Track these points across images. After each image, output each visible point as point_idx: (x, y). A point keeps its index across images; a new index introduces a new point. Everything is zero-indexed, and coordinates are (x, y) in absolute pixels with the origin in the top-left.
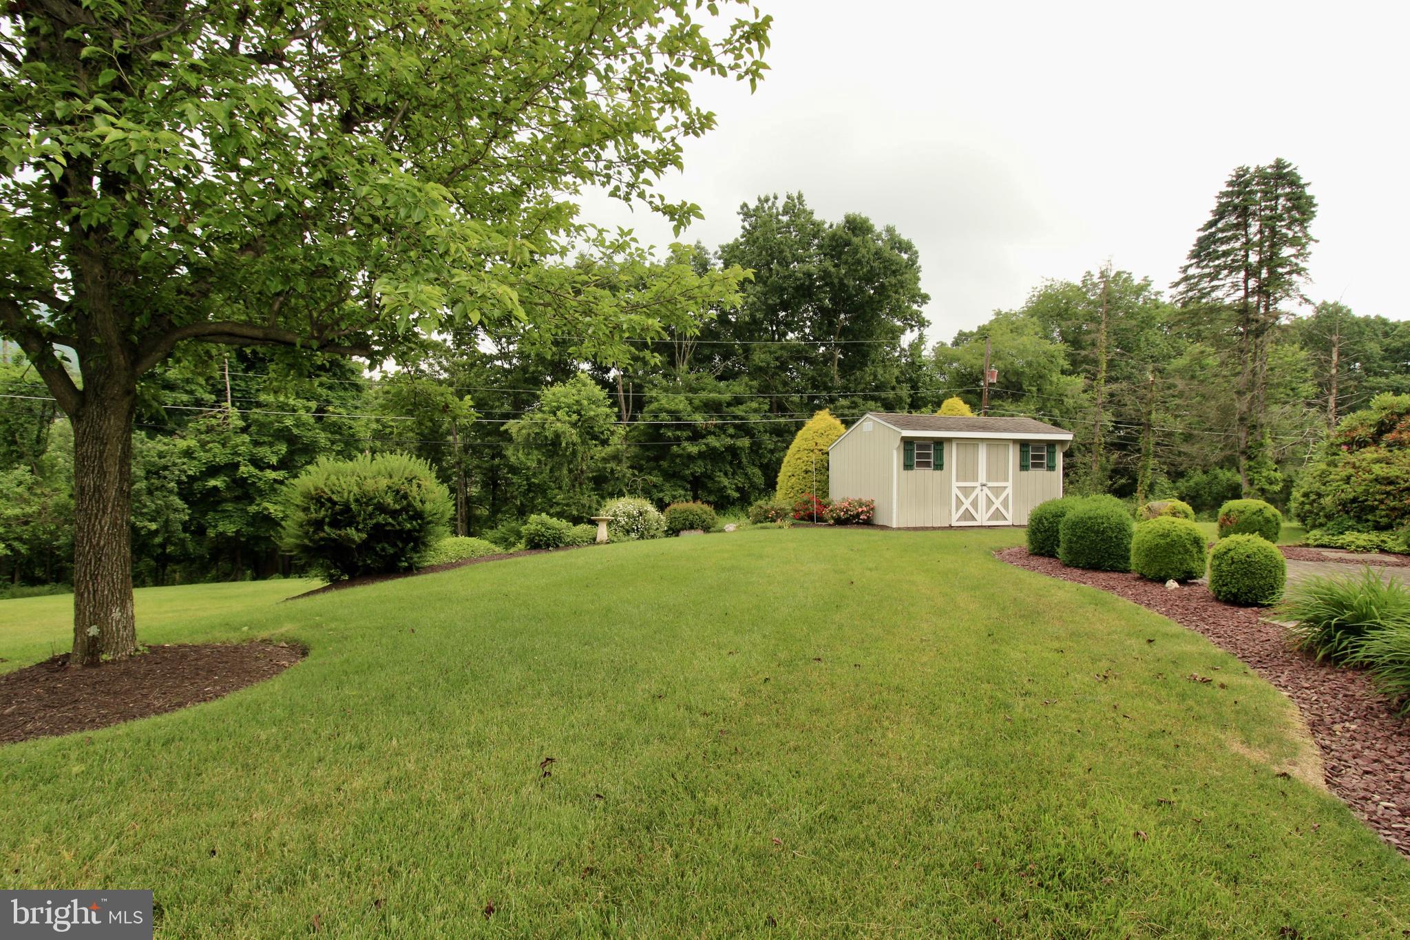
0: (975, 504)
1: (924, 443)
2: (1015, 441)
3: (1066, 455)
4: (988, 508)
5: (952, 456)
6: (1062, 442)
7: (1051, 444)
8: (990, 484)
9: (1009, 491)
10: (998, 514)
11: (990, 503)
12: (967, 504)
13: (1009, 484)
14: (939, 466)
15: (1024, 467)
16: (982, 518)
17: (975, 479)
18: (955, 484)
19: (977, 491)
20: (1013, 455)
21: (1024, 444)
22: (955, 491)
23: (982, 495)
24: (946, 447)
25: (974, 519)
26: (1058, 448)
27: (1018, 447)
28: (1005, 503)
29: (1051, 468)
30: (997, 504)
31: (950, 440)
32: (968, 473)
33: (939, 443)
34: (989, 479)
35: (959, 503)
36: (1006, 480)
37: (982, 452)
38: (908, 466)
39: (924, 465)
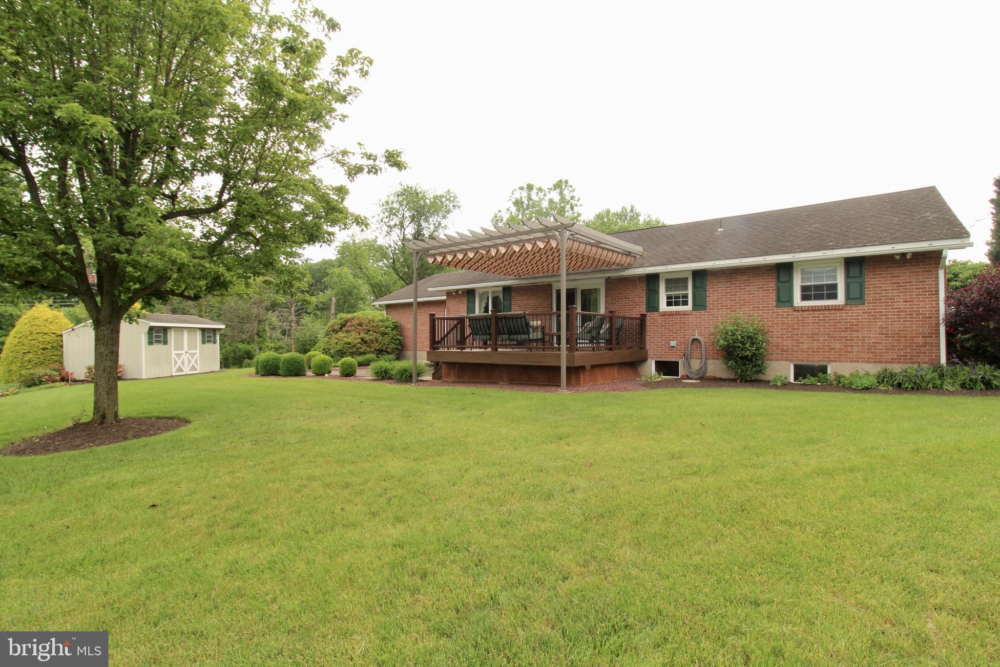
0: (183, 363)
1: (158, 330)
2: (199, 329)
3: (221, 335)
4: (189, 365)
5: (172, 336)
6: (219, 329)
7: (215, 330)
8: (190, 352)
9: (198, 355)
10: (193, 368)
11: (190, 361)
12: (179, 363)
13: (197, 351)
14: (165, 343)
15: (203, 342)
16: (187, 370)
17: (182, 349)
18: (174, 352)
19: (184, 355)
20: (199, 335)
21: (203, 330)
22: (174, 356)
23: (185, 357)
24: (169, 331)
25: (182, 371)
26: (217, 332)
27: (201, 332)
28: (196, 362)
29: (215, 342)
30: (193, 362)
31: (170, 328)
32: (179, 347)
33: (165, 330)
34: (189, 349)
35: (176, 362)
36: (196, 349)
37: (186, 334)
38: (150, 343)
39: (158, 342)
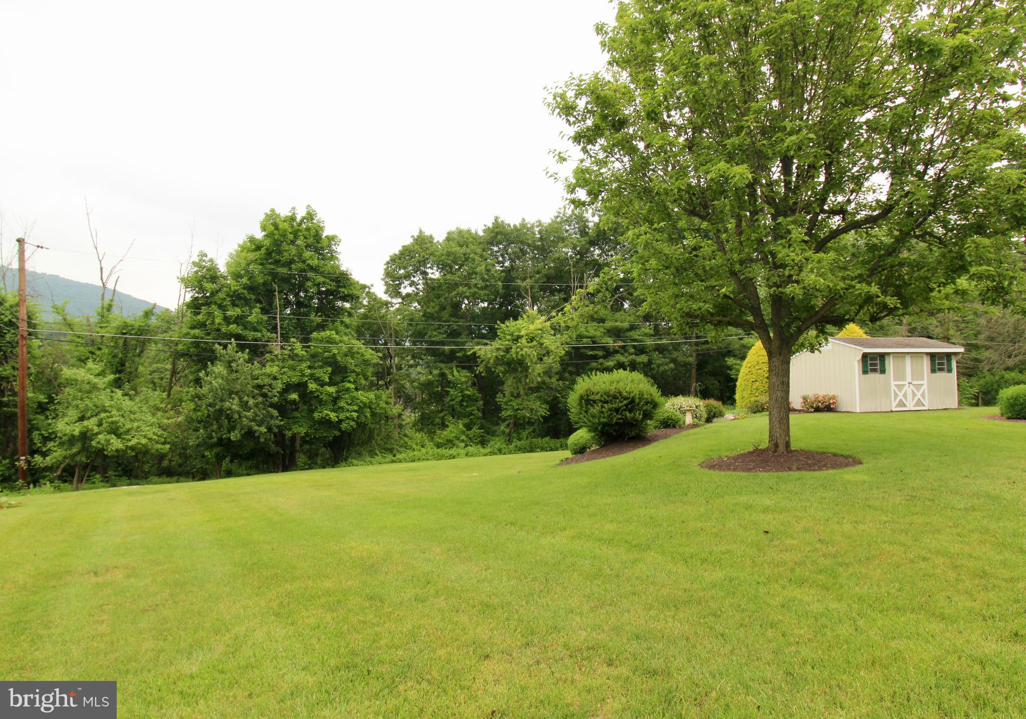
0: (905, 396)
1: (873, 356)
2: (927, 354)
3: (957, 362)
4: (913, 399)
5: (890, 363)
6: (955, 354)
7: (949, 355)
8: (914, 383)
9: (925, 387)
10: (919, 403)
11: (914, 395)
12: (900, 396)
13: (925, 382)
14: (883, 371)
15: (933, 371)
16: (910, 406)
17: (904, 380)
18: (893, 383)
19: (906, 387)
20: (926, 363)
21: (932, 356)
22: (893, 388)
23: (909, 389)
24: (886, 358)
25: (905, 406)
26: (953, 357)
27: (929, 358)
28: (923, 395)
29: (950, 371)
30: (919, 396)
31: (888, 354)
32: (900, 376)
33: (882, 356)
34: (913, 379)
35: (896, 395)
36: (922, 379)
37: (908, 360)
38: (865, 372)
39: (874, 371)
